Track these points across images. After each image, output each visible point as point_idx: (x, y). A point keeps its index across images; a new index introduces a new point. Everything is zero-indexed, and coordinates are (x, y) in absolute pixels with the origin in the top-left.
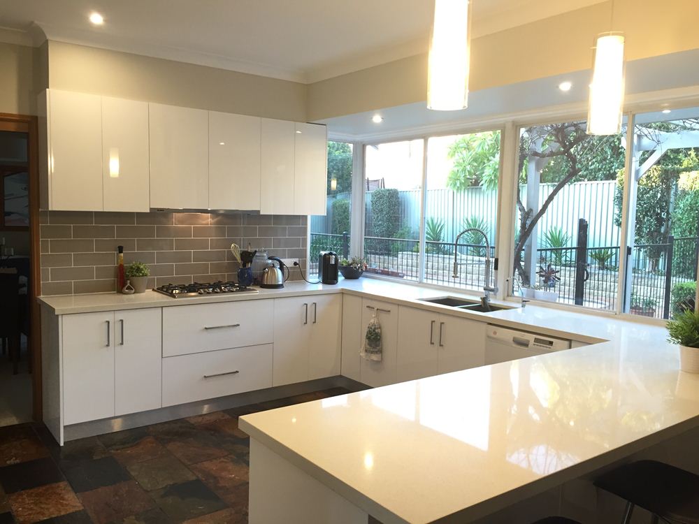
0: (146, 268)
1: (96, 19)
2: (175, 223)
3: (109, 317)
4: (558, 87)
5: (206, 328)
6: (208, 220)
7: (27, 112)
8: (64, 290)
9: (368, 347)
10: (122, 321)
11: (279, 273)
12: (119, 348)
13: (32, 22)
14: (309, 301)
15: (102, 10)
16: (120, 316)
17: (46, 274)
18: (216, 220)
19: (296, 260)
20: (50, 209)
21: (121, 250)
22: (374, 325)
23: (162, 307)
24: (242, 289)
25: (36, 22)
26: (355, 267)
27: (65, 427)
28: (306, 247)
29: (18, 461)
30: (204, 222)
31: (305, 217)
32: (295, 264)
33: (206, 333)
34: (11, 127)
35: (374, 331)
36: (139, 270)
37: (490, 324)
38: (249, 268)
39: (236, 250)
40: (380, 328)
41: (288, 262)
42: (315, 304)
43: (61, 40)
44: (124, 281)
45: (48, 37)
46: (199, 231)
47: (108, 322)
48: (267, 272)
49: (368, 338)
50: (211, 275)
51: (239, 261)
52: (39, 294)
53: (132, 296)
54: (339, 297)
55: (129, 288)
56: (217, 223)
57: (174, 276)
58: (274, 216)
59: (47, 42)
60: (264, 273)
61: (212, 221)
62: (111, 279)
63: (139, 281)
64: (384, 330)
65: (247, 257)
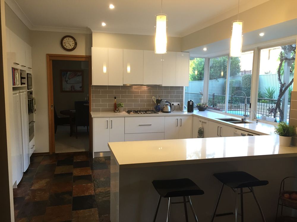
0: (123, 104)
1: (104, 24)
2: (134, 89)
3: (108, 119)
4: (259, 35)
5: (140, 125)
6: (145, 88)
7: (88, 55)
8: (97, 111)
9: (198, 136)
10: (112, 121)
11: (169, 107)
12: (111, 129)
13: (87, 27)
14: (179, 118)
15: (105, 22)
16: (111, 119)
17: (93, 106)
18: (148, 88)
19: (179, 103)
20: (92, 85)
21: (115, 98)
22: (201, 128)
23: (125, 117)
24: (155, 113)
25: (88, 27)
26: (202, 106)
27: (94, 152)
28: (183, 98)
29: (80, 161)
30: (144, 89)
31: (182, 87)
32: (178, 104)
33: (139, 127)
34: (83, 59)
35: (201, 130)
36: (120, 105)
37: (236, 128)
38: (159, 105)
39: (154, 99)
40: (203, 129)
41: (176, 104)
42: (181, 119)
43: (95, 31)
44: (116, 108)
45: (92, 31)
46: (142, 92)
47: (107, 121)
48: (165, 107)
49: (199, 133)
50: (145, 107)
51: (156, 103)
52: (91, 112)
53: (118, 113)
54: (191, 117)
55: (117, 111)
56: (148, 89)
57: (133, 107)
58: (170, 87)
59: (92, 32)
60: (164, 107)
61: (147, 89)
62: (113, 108)
63: (120, 108)
64: (205, 130)
65: (158, 101)
